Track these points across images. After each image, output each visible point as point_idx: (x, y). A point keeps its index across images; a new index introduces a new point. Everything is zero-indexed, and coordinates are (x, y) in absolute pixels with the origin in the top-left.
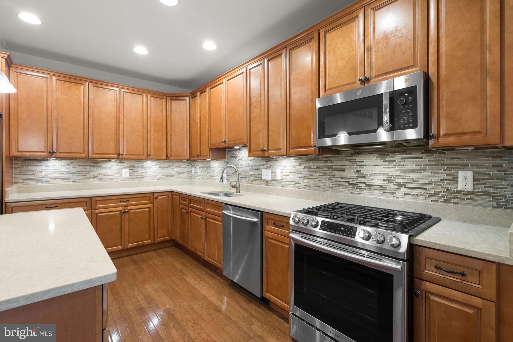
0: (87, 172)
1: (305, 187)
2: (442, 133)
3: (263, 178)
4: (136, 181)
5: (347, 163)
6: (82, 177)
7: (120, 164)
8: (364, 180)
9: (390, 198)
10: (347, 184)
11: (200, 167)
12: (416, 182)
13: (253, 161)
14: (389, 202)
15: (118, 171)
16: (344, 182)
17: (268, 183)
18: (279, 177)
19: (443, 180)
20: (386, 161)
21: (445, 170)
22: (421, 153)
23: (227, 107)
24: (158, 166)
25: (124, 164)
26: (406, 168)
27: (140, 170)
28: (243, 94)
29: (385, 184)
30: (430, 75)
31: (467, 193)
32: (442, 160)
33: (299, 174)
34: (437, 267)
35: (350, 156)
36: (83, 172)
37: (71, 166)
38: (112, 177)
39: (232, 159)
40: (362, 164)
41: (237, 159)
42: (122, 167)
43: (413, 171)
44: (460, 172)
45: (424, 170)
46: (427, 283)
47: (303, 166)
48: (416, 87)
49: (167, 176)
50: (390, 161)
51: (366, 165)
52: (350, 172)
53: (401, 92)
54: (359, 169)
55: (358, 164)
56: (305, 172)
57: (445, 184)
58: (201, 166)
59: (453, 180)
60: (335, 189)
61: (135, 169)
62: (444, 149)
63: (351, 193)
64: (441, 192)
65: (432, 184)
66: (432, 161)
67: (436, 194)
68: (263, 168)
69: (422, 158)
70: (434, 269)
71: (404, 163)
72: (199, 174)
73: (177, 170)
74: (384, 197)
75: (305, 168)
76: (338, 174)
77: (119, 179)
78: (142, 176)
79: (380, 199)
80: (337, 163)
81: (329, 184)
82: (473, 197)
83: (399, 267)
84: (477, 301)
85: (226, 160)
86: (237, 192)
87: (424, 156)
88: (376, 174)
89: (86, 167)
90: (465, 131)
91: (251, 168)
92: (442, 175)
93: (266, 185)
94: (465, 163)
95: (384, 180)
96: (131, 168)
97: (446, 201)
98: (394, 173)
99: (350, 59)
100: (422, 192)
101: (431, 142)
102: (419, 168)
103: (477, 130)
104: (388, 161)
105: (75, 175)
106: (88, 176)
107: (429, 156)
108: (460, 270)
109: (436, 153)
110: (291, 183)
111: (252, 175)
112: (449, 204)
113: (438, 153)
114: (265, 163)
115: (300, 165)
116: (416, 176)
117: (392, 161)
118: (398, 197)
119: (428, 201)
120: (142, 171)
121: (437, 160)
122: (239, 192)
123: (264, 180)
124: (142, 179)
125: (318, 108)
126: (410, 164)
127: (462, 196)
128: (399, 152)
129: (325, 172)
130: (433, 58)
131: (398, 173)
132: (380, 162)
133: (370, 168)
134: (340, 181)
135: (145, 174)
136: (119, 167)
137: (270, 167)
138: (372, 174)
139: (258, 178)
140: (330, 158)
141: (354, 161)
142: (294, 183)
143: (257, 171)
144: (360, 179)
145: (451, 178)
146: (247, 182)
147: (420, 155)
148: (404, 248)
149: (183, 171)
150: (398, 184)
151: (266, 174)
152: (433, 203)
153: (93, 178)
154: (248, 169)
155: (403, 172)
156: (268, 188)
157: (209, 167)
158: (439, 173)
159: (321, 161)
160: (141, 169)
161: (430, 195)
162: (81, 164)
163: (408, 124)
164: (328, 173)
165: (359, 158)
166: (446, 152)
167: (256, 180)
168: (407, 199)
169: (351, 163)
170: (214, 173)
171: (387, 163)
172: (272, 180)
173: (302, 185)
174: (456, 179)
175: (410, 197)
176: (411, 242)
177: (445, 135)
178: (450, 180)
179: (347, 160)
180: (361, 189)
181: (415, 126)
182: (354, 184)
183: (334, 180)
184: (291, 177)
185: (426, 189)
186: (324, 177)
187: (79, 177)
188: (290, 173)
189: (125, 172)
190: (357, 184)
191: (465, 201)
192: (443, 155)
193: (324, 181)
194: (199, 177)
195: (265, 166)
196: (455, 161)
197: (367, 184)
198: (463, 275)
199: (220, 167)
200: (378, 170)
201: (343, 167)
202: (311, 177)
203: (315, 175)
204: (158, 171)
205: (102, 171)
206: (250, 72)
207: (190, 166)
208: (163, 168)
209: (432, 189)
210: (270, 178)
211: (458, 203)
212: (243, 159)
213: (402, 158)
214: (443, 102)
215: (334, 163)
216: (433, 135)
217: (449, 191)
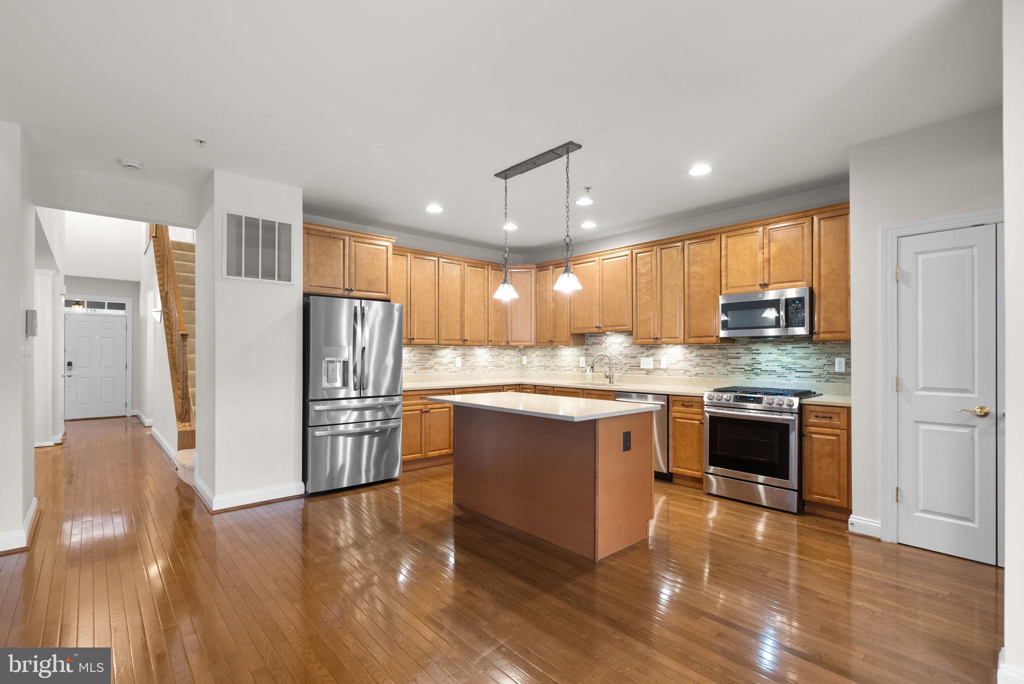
0: (425, 361)
1: (697, 375)
2: (822, 330)
3: (642, 367)
4: (469, 372)
5: (742, 351)
6: (421, 367)
7: (454, 351)
8: (759, 366)
9: (783, 381)
10: (743, 370)
11: (538, 355)
12: (804, 367)
13: (629, 348)
14: (781, 384)
15: (451, 361)
16: (739, 368)
17: (648, 372)
18: (663, 365)
19: (825, 365)
20: (779, 350)
21: (826, 357)
22: (809, 344)
23: (602, 289)
24: (488, 354)
25: (457, 352)
26: (796, 355)
27: (472, 359)
28: (627, 278)
29: (779, 369)
30: (814, 289)
31: (841, 374)
32: (824, 350)
33: (689, 362)
34: (816, 417)
35: (746, 345)
36: (422, 361)
37: (412, 354)
38: (447, 367)
39: (595, 346)
40: (758, 352)
41: (604, 346)
42: (456, 355)
43: (802, 358)
44: (836, 359)
45: (810, 357)
46: (811, 428)
47: (694, 354)
48: (803, 298)
49: (497, 367)
50: (783, 350)
51: (761, 353)
52: (746, 359)
53: (793, 300)
54: (754, 357)
55: (754, 352)
56: (697, 360)
57: (826, 368)
58: (538, 353)
59: (832, 365)
60: (730, 375)
61: (467, 358)
62: (824, 342)
63: (747, 379)
64: (823, 374)
65: (816, 368)
66: (817, 350)
67: (820, 376)
68: (643, 357)
69: (809, 347)
70: (815, 418)
71: (794, 351)
72: (536, 363)
73: (507, 359)
74: (778, 380)
75: (697, 356)
76: (733, 361)
77: (453, 370)
78: (473, 367)
79: (774, 382)
80: (732, 351)
81: (724, 370)
82: (845, 377)
83: (793, 418)
84: (838, 431)
85: (585, 347)
86: (610, 383)
87: (811, 345)
88: (770, 361)
89: (425, 355)
90: (836, 330)
91: (626, 356)
92: (824, 361)
93: (647, 374)
94: (840, 351)
95: (778, 366)
96: (464, 356)
97: (827, 381)
98: (787, 360)
99: (751, 265)
100: (809, 374)
101: (815, 337)
102: (806, 355)
103: (843, 330)
104: (781, 350)
105: (415, 364)
106: (427, 365)
107: (814, 346)
108: (829, 415)
109: (819, 344)
110: (680, 372)
111: (626, 364)
112: (829, 383)
113: (822, 344)
114: (645, 351)
115: (691, 353)
116: (804, 362)
117: (785, 350)
118: (790, 380)
119: (814, 381)
120: (474, 361)
121: (821, 349)
122: (613, 383)
123: (643, 369)
124: (474, 370)
125: (722, 304)
126: (800, 352)
127: (838, 376)
128: (790, 342)
129: (720, 360)
130: (815, 278)
131: (790, 360)
132: (774, 350)
133: (764, 355)
134: (735, 368)
135: (477, 363)
136: (453, 355)
137: (653, 355)
138: (767, 361)
139: (637, 367)
140: (725, 347)
141: (749, 349)
142: (683, 371)
143: (635, 359)
144: (755, 365)
145: (830, 363)
146: (618, 372)
147: (807, 345)
148: (796, 406)
149: (513, 360)
150: (790, 369)
151: (647, 362)
152: (818, 383)
153: (431, 369)
154: (621, 357)
155: (794, 359)
156: (649, 377)
157: (556, 355)
158: (821, 359)
159: (715, 349)
160: (472, 357)
161: (815, 377)
162: (420, 351)
163: (799, 323)
164: (723, 360)
165: (754, 347)
166: (827, 343)
167: (631, 370)
168: (796, 380)
169: (746, 352)
170: (565, 362)
171: (780, 351)
172: (655, 369)
173: (694, 373)
174: (834, 364)
175: (800, 379)
176: (801, 402)
177: (824, 332)
178: (829, 365)
179: (742, 348)
180: (757, 374)
181: (803, 326)
182: (750, 370)
183: (729, 367)
184: (680, 365)
185: (812, 372)
186: (718, 365)
187: (418, 367)
188: (678, 361)
189: (459, 361)
190: (753, 370)
191: (840, 380)
192: (824, 345)
193: (719, 368)
194: (536, 368)
195: (645, 354)
196: (833, 350)
197: (762, 369)
198: (831, 418)
199: (574, 355)
200: (772, 357)
201: (739, 355)
202: (705, 364)
203: (708, 363)
204: (489, 360)
205: (438, 360)
206: (636, 256)
207: (520, 354)
208: (493, 356)
209: (816, 372)
210: (651, 367)
211: (835, 382)
212: (613, 346)
213: (793, 348)
214: (822, 310)
215: (729, 351)
216: (815, 332)
217: (829, 373)
